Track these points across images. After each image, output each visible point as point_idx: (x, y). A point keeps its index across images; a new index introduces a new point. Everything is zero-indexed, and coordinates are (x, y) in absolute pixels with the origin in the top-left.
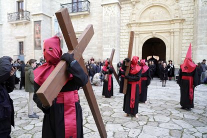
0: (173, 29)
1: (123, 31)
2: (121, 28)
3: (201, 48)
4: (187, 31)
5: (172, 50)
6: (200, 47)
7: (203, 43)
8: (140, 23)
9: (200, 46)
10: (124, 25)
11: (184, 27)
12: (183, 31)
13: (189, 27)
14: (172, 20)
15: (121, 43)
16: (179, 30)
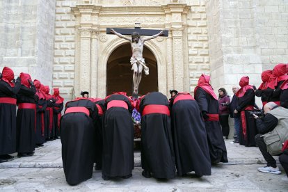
0: (170, 24)
1: (63, 24)
2: (58, 17)
3: (230, 60)
4: (196, 31)
5: (170, 68)
6: (229, 58)
7: (232, 49)
8: (101, 9)
9: (228, 55)
10: (64, 10)
11: (190, 23)
12: (189, 31)
13: (199, 24)
14: (168, 7)
15: (57, 52)
16: (181, 26)
